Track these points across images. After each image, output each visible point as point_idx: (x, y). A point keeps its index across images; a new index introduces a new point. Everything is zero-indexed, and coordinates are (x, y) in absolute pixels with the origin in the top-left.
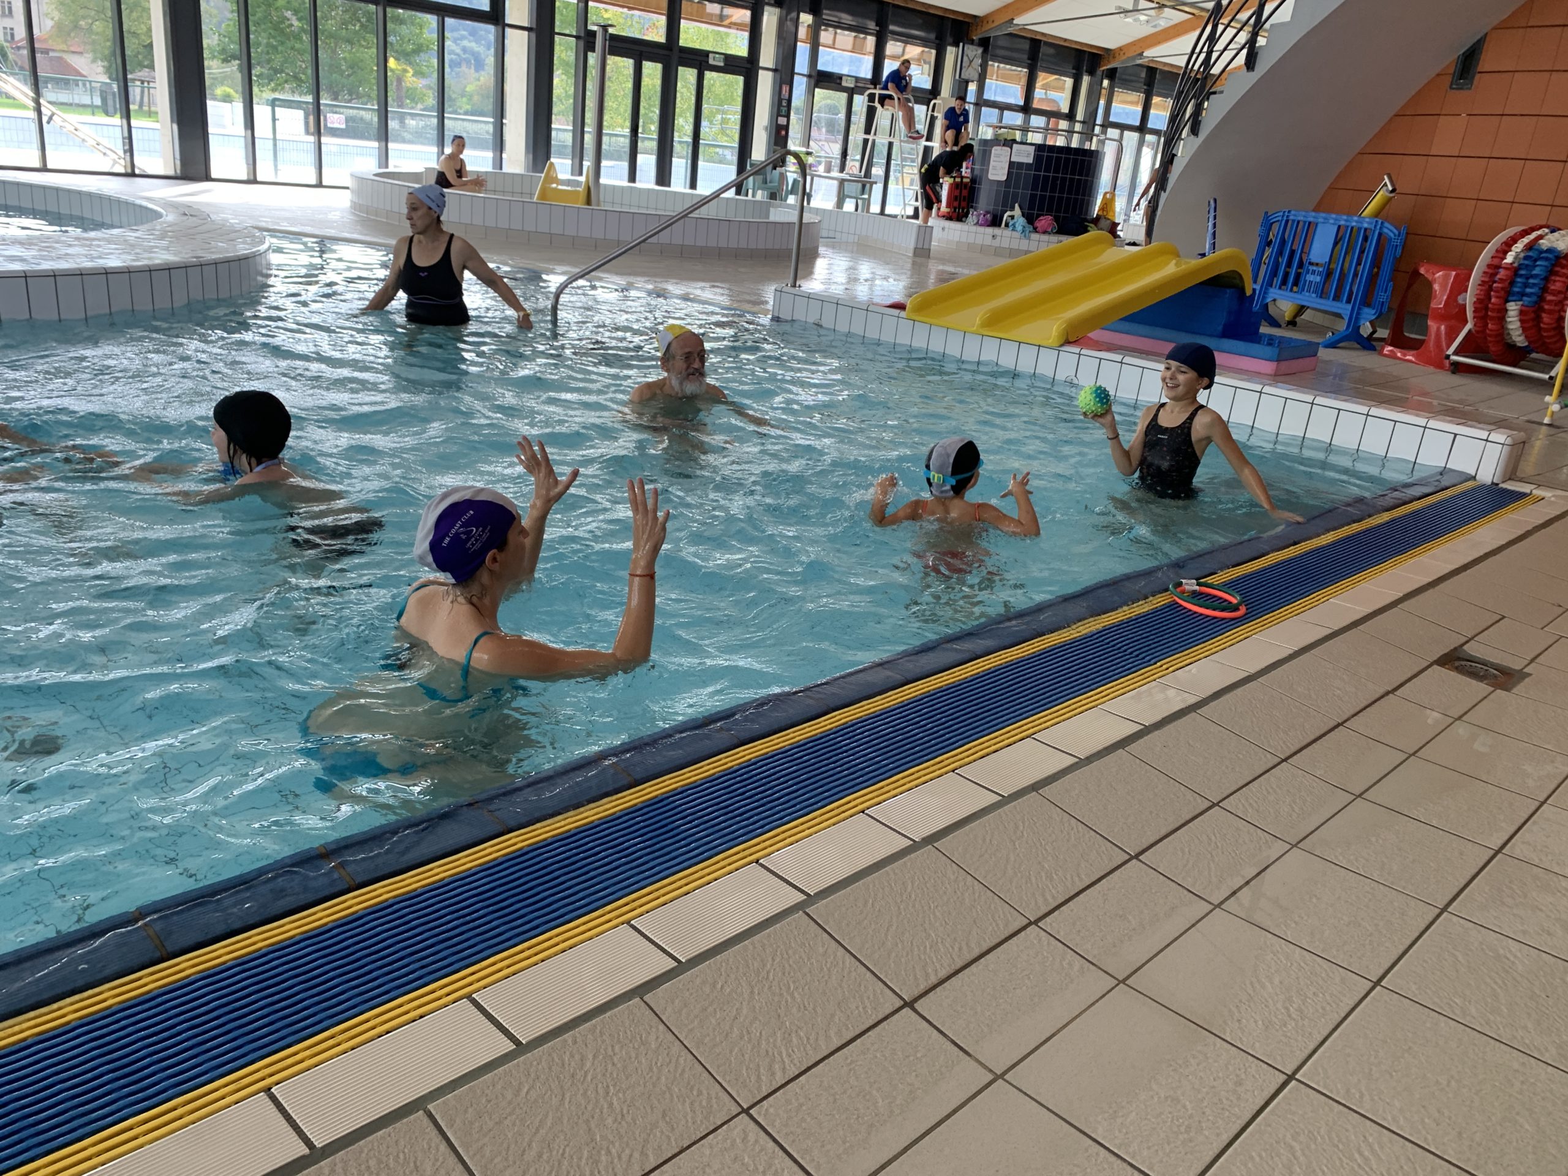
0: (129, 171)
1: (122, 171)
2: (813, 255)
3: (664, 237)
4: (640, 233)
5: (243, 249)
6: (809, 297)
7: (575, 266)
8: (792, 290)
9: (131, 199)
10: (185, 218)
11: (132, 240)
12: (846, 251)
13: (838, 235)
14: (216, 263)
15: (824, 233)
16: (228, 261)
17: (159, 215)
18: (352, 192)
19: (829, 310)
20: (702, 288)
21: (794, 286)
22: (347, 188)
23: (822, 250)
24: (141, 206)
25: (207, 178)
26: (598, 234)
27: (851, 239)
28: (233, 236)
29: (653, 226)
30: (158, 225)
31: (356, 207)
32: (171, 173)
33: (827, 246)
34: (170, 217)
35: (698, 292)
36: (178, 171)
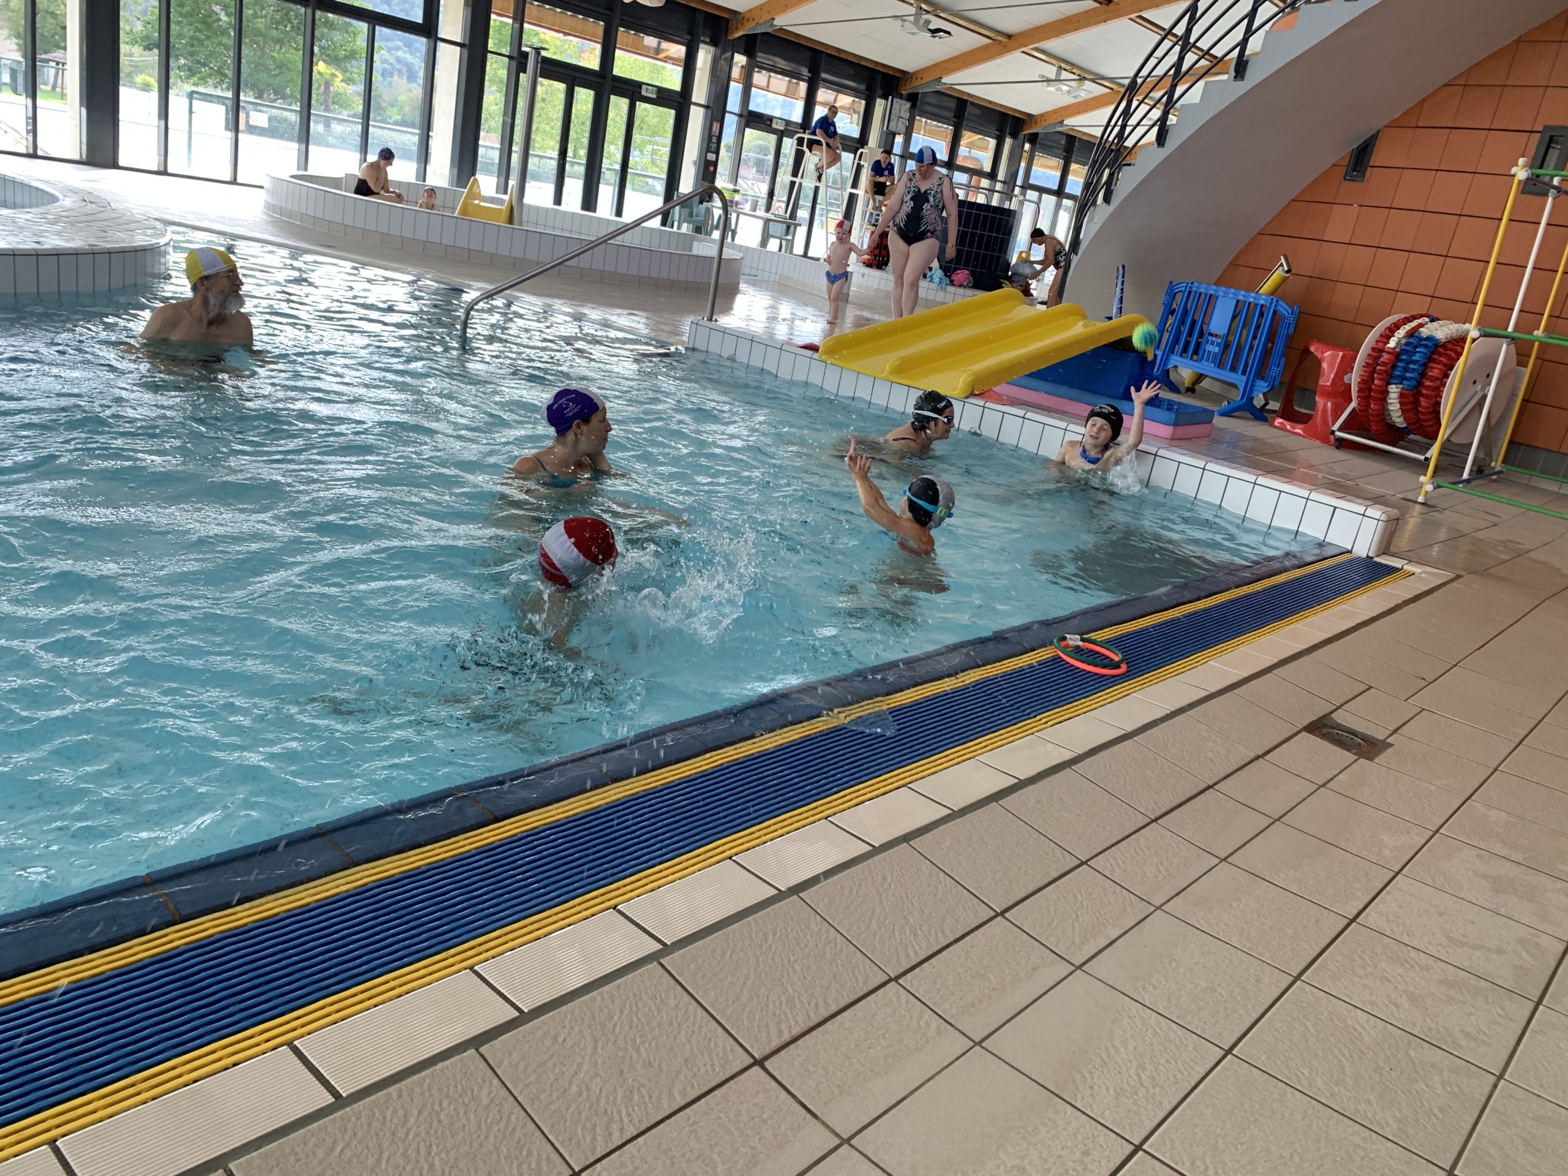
0: (31, 151)
1: (24, 151)
2: (733, 291)
3: (584, 261)
4: (560, 253)
5: (141, 240)
6: (724, 331)
7: (491, 283)
8: (709, 324)
9: (26, 181)
10: (83, 204)
11: (22, 222)
12: (767, 289)
13: (760, 273)
14: (110, 252)
15: (746, 270)
16: (123, 252)
17: (54, 199)
18: (267, 191)
19: (744, 346)
20: (618, 315)
21: (710, 319)
22: (262, 187)
23: (742, 286)
24: (37, 189)
25: (115, 165)
26: (518, 253)
27: (772, 279)
28: (133, 226)
29: (575, 248)
30: (53, 208)
31: (270, 208)
32: (77, 157)
33: (748, 283)
34: (67, 203)
35: (614, 318)
36: (84, 156)
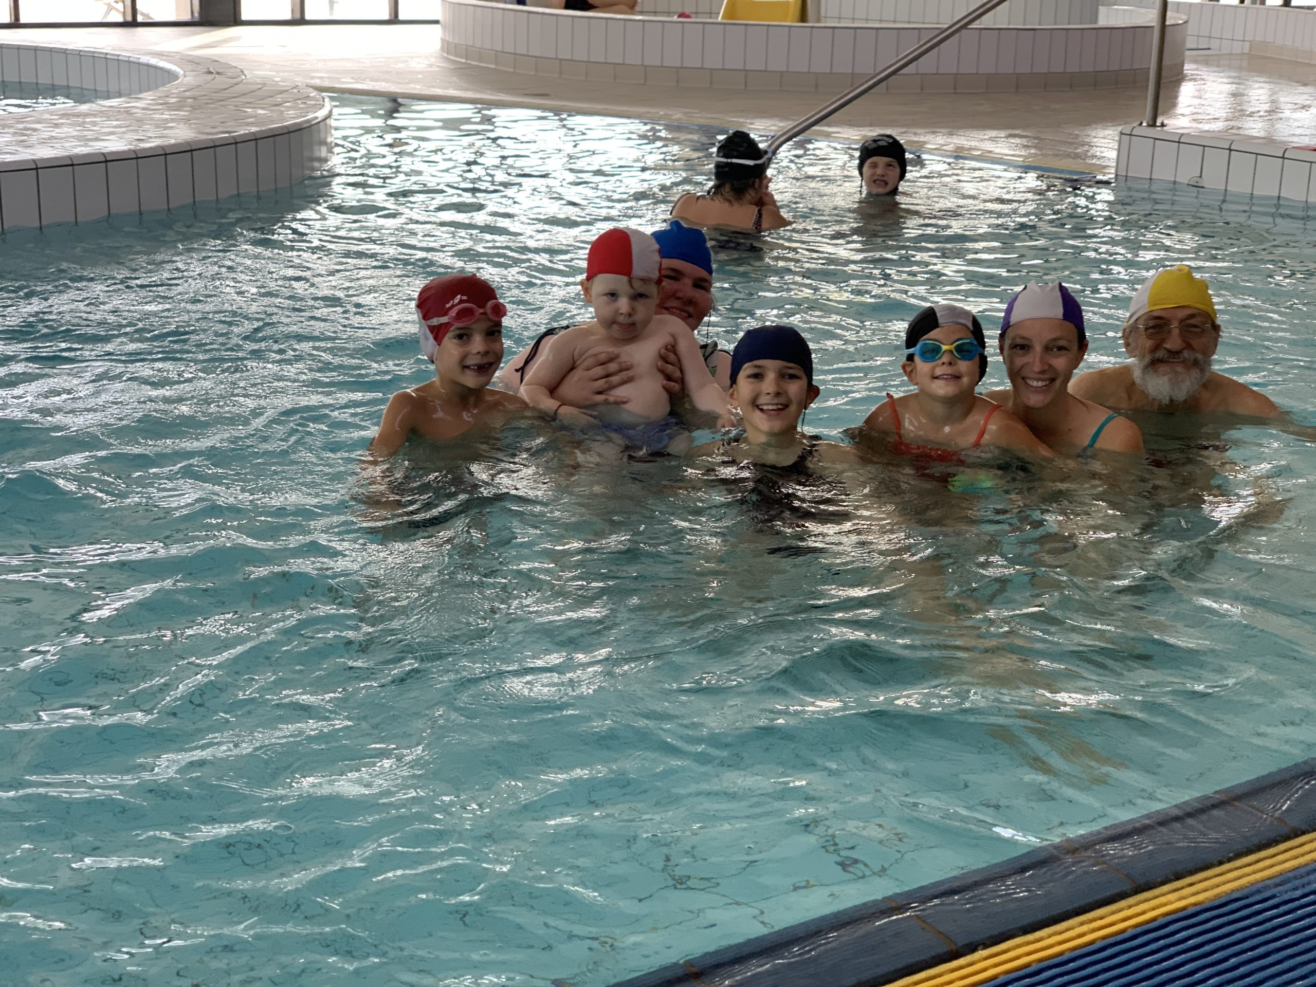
0: (129, 19)
1: (119, 19)
2: (1179, 78)
5: (291, 117)
6: (1179, 141)
8: (1151, 132)
9: (134, 57)
10: (210, 77)
11: (139, 114)
12: (1230, 67)
13: (1215, 44)
14: (255, 139)
15: (1190, 43)
16: (273, 135)
17: (171, 76)
18: (444, 28)
19: (1216, 161)
20: (991, 139)
21: (1153, 124)
22: (436, 22)
23: (1188, 68)
24: (148, 66)
25: (235, 20)
27: (1237, 48)
28: (279, 99)
30: (174, 88)
31: (448, 48)
32: (187, 17)
33: (1195, 61)
34: (187, 79)
35: (988, 146)
36: (196, 14)
